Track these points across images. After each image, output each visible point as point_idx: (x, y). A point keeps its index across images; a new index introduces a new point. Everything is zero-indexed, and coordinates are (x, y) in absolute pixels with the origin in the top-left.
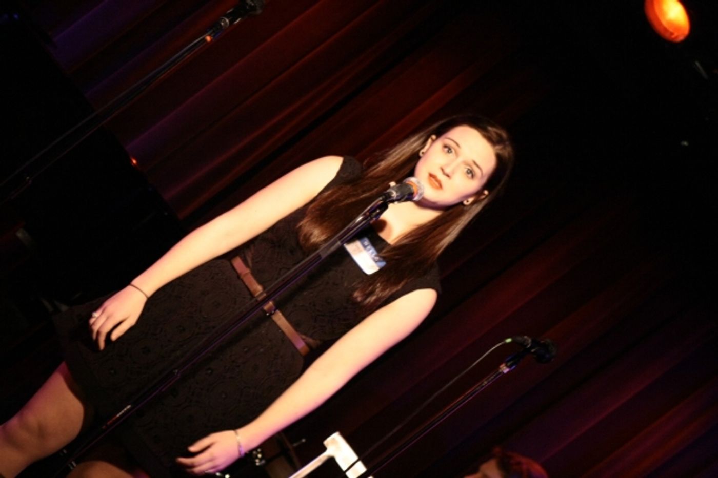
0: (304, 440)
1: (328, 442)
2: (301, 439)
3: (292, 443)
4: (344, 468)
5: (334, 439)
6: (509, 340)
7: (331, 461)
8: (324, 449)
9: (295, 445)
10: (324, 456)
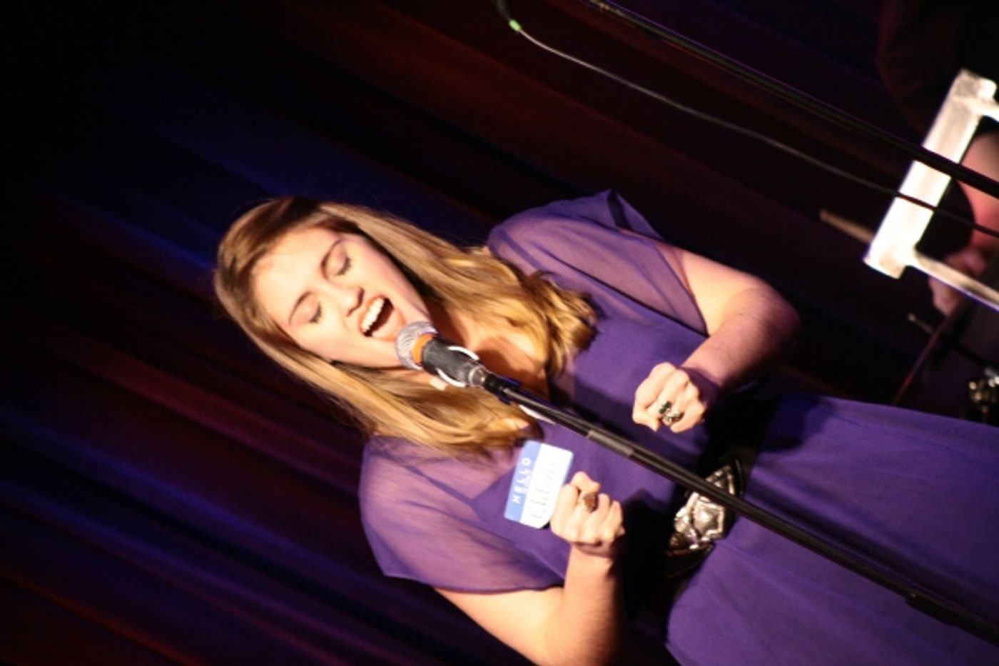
0: (912, 318)
1: (893, 272)
2: (911, 323)
3: (925, 337)
4: (927, 215)
5: (882, 264)
6: (515, 25)
7: (926, 247)
8: (909, 271)
9: (928, 329)
10: (923, 265)
